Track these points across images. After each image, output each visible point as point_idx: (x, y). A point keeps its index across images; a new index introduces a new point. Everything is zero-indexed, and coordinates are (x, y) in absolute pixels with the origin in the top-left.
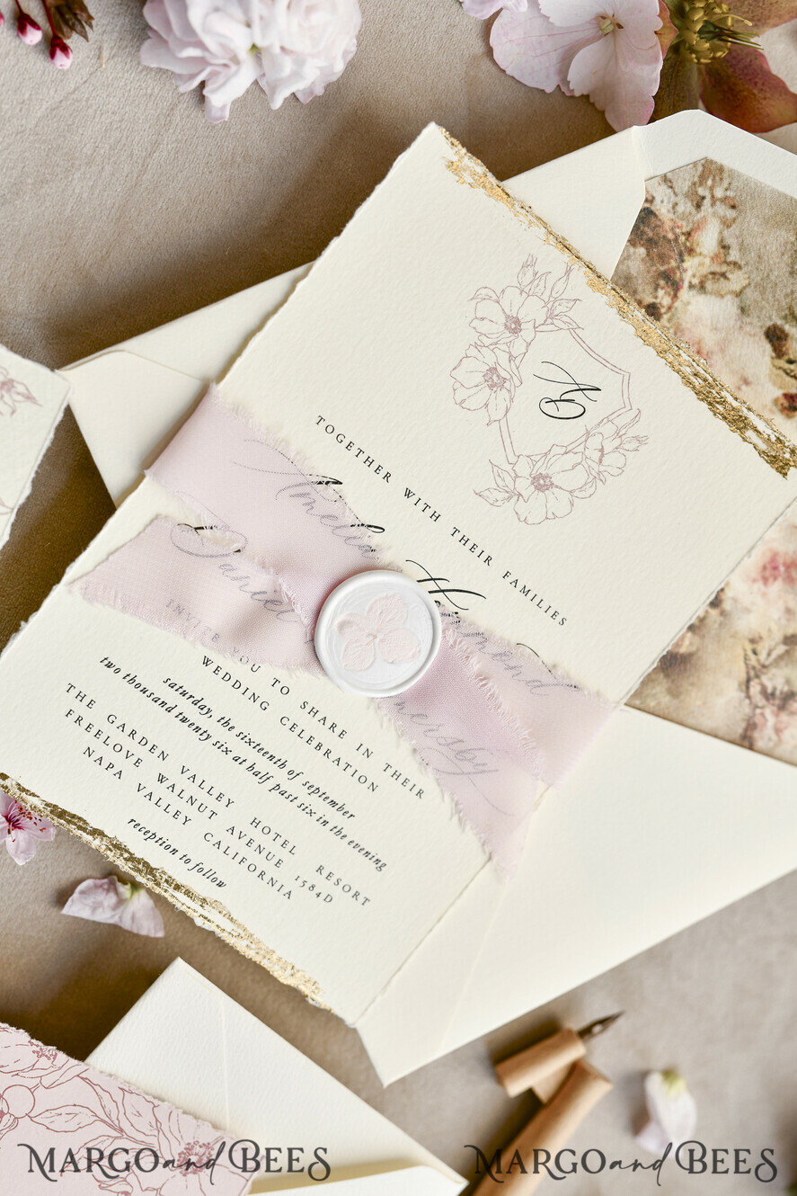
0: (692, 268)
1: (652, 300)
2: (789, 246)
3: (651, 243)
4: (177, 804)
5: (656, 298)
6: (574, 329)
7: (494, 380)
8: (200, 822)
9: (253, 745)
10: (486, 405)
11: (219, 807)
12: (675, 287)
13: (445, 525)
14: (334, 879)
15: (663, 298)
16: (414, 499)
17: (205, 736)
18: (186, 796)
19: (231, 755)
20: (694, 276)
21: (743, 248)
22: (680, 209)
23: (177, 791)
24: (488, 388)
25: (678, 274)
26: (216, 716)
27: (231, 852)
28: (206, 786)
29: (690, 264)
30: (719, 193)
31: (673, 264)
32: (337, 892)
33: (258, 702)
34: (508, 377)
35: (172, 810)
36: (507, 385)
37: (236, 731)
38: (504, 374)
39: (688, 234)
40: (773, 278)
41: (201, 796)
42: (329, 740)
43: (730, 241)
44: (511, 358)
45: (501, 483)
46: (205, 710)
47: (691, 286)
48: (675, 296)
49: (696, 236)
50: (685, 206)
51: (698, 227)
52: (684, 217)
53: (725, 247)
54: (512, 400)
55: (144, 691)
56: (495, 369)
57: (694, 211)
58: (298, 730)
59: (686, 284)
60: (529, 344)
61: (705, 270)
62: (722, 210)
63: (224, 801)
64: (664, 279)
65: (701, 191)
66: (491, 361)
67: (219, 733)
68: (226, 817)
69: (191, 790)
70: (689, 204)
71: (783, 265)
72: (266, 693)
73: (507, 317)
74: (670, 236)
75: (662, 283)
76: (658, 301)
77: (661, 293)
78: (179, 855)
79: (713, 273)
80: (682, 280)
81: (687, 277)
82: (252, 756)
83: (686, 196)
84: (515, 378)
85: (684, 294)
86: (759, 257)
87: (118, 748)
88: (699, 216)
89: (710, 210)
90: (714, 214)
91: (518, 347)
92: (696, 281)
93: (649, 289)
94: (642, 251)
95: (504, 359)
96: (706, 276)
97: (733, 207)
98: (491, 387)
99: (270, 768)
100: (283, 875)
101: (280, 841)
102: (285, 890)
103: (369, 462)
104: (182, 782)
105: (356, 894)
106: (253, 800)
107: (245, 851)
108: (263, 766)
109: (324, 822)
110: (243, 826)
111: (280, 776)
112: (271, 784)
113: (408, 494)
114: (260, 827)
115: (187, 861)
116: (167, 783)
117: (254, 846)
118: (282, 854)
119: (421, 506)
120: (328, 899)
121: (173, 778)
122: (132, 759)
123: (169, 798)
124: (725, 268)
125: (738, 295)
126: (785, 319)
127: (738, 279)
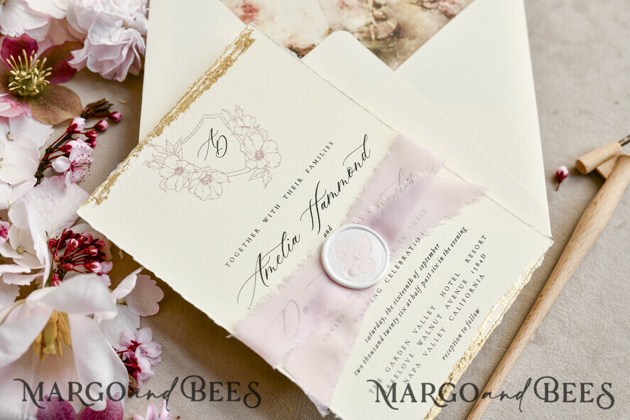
4: (434, 334)
6: (181, 142)
7: (207, 180)
8: (443, 322)
9: (401, 296)
10: (220, 183)
11: (435, 313)
13: (282, 202)
14: (472, 254)
16: (268, 218)
17: (396, 321)
18: (429, 330)
19: (406, 307)
23: (426, 335)
24: (212, 183)
26: (385, 315)
27: (460, 306)
28: (424, 320)
32: (479, 252)
33: (377, 293)
34: (205, 173)
35: (437, 337)
36: (209, 173)
37: (393, 305)
38: (204, 175)
41: (429, 322)
44: (196, 172)
45: (260, 175)
46: (382, 321)
54: (217, 171)
55: (372, 353)
56: (201, 179)
58: (392, 273)
60: (189, 163)
63: (431, 310)
66: (197, 182)
67: (394, 314)
69: (426, 327)
73: (175, 174)
78: (462, 333)
82: (406, 297)
84: (206, 170)
87: (404, 366)
91: (190, 168)
95: (196, 175)
98: (211, 181)
99: (413, 286)
100: (471, 279)
101: (452, 281)
102: (480, 279)
103: (249, 240)
104: (422, 332)
105: (480, 242)
106: (431, 295)
107: (459, 299)
108: (411, 290)
109: (442, 259)
110: (445, 300)
111: (417, 282)
112: (421, 287)
113: (266, 220)
114: (445, 292)
115: (465, 329)
116: (423, 340)
117: (455, 295)
118: (459, 280)
119: (272, 214)
120: (483, 256)
121: (419, 337)
122: (410, 358)
123: (431, 339)
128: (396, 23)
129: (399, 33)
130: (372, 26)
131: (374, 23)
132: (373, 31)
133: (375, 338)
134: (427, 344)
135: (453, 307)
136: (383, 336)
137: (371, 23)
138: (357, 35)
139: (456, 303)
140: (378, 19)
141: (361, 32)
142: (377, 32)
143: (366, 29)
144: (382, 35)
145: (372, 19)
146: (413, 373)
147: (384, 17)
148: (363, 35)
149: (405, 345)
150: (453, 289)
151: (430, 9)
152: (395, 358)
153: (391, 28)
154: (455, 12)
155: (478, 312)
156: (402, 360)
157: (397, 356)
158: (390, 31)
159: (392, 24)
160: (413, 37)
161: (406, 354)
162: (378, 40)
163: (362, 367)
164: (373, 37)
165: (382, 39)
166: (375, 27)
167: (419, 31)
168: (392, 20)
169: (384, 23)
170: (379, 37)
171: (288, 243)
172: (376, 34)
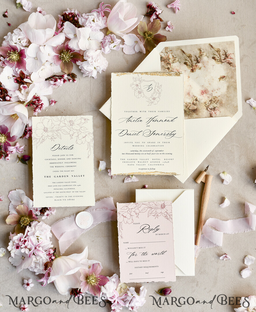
0: (171, 61)
3: (164, 61)
4: (142, 164)
6: (144, 80)
8: (146, 163)
10: (141, 96)
11: (147, 160)
12: (170, 64)
13: (147, 112)
14: (167, 159)
15: (169, 66)
17: (139, 154)
19: (144, 154)
21: (175, 55)
22: (165, 55)
23: (141, 162)
26: (139, 151)
28: (144, 159)
29: (170, 60)
30: (169, 50)
31: (168, 61)
33: (142, 146)
34: (141, 91)
40: (181, 56)
41: (144, 161)
42: (154, 144)
43: (173, 55)
44: (140, 89)
45: (150, 102)
46: (137, 151)
47: (172, 63)
48: (170, 65)
49: (169, 57)
50: (166, 54)
51: (169, 56)
52: (166, 55)
53: (173, 56)
55: (129, 154)
58: (149, 146)
60: (140, 86)
61: (172, 60)
62: (170, 52)
64: (168, 64)
65: (167, 51)
66: (138, 91)
67: (141, 152)
68: (149, 161)
69: (143, 161)
72: (143, 144)
73: (136, 85)
74: (166, 58)
77: (168, 66)
78: (147, 169)
81: (171, 62)
82: (147, 152)
83: (165, 53)
85: (171, 64)
86: (178, 55)
88: (168, 54)
92: (172, 62)
93: (166, 66)
94: (163, 62)
98: (140, 94)
99: (150, 152)
100: (161, 163)
101: (157, 159)
102: (162, 165)
103: (133, 112)
104: (141, 161)
105: (171, 159)
106: (151, 157)
107: (154, 164)
108: (149, 152)
109: (161, 154)
110: (152, 161)
111: (152, 152)
112: (151, 154)
113: (140, 112)
114: (154, 159)
115: (149, 169)
117: (155, 162)
118: (158, 161)
120: (168, 162)
121: (140, 161)
122: (134, 162)
123: (141, 164)
124: (175, 59)
125: (178, 61)
126: (185, 60)
127: (177, 59)
128: (197, 108)
129: (195, 111)
133: (133, 152)
134: (139, 163)
135: (151, 163)
136: (134, 154)
137: (191, 103)
138: (184, 104)
139: (153, 163)
140: (193, 104)
141: (186, 104)
143: (188, 104)
144: (190, 108)
145: (192, 102)
146: (131, 165)
147: (195, 104)
148: (186, 105)
149: (136, 159)
150: (156, 161)
151: (208, 111)
152: (131, 159)
154: (213, 116)
155: (155, 169)
156: (132, 161)
157: (132, 159)
158: (193, 109)
159: (195, 107)
160: (197, 115)
161: (134, 161)
162: (188, 109)
163: (125, 154)
164: (188, 107)
165: (190, 109)
166: (191, 105)
167: (200, 114)
168: (196, 106)
170: (189, 108)
171: (139, 120)
172: (189, 107)
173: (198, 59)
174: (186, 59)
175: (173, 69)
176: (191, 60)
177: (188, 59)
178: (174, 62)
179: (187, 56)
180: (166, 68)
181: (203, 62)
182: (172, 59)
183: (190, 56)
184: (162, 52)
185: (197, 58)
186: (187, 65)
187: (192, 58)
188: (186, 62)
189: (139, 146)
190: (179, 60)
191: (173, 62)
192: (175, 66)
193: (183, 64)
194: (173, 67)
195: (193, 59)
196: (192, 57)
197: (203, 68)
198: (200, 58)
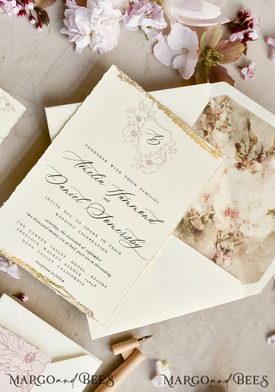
0: (218, 124)
1: (206, 129)
2: (245, 122)
3: (208, 114)
4: (50, 257)
5: (207, 129)
6: (155, 120)
7: (134, 134)
8: (56, 262)
9: (71, 239)
10: (132, 141)
11: (62, 257)
12: (213, 128)
13: (123, 175)
14: (96, 280)
15: (209, 130)
16: (114, 167)
17: (57, 236)
18: (52, 254)
19: (65, 242)
20: (218, 126)
21: (232, 120)
22: (217, 107)
23: (50, 252)
24: (132, 137)
25: (214, 124)
26: (60, 231)
27: (66, 271)
28: (58, 251)
29: (218, 122)
30: (228, 105)
31: (213, 121)
32: (97, 284)
33: (72, 226)
34: (138, 133)
35: (48, 258)
36: (138, 135)
37: (66, 235)
38: (137, 132)
39: (218, 114)
40: (239, 130)
41: (56, 254)
42: (93, 237)
43: (229, 118)
44: (138, 128)
45: (138, 163)
46: (57, 229)
47: (217, 128)
48: (212, 130)
49: (220, 115)
50: (219, 107)
51: (221, 113)
52: (218, 109)
53: (228, 120)
54: (139, 139)
55: (39, 223)
56: (134, 131)
57: (221, 108)
58: (84, 235)
59: (216, 128)
60: (143, 124)
61: (221, 125)
62: (228, 109)
64: (210, 125)
65: (224, 104)
66: (133, 129)
67: (61, 235)
68: (64, 261)
69: (54, 252)
70: (220, 106)
71: (242, 127)
72: (75, 224)
73: (137, 117)
74: (213, 114)
75: (209, 125)
76: (208, 130)
77: (209, 128)
78: (50, 272)
79: (223, 126)
80: (215, 126)
81: (216, 126)
82: (71, 242)
83: (220, 104)
84: (140, 134)
85: (215, 130)
86: (236, 124)
88: (222, 110)
89: (225, 109)
90: (226, 110)
91: (140, 125)
92: (218, 127)
93: (206, 126)
94: (205, 116)
95: (136, 128)
96: (221, 127)
97: (231, 109)
98: (133, 136)
99: (76, 246)
100: (80, 278)
101: (80, 268)
102: (82, 283)
103: (100, 157)
104: (51, 250)
105: (103, 284)
106: (72, 255)
107: (70, 271)
108: (74, 245)
109: (93, 263)
110: (69, 263)
111: (79, 248)
112: (76, 251)
113: (112, 166)
114: (74, 264)
115: (53, 274)
116: (47, 250)
117: (72, 269)
118: (81, 272)
119: (116, 169)
120: (95, 286)
121: (49, 249)
122: (36, 243)
123: (47, 255)
124: (226, 125)
125: (229, 133)
126: (241, 141)
127: (229, 129)
128: (203, 229)
129: (197, 232)
130: (198, 216)
131: (200, 217)
132: (195, 217)
133: (48, 225)
134: (45, 252)
135: (65, 268)
136: (48, 229)
137: (199, 215)
138: (190, 209)
139: (68, 269)
140: (202, 218)
141: (192, 210)
142: (195, 220)
143: (195, 213)
144: (193, 223)
145: (202, 215)
146: (29, 244)
147: (205, 221)
148: (191, 212)
149: (43, 241)
150: (76, 268)
151: (216, 248)
152: (36, 235)
153: (199, 227)
154: (218, 263)
155: (63, 281)
156: (36, 239)
157: (38, 236)
158: (197, 227)
159: (201, 227)
160: (196, 241)
161: (39, 241)
162: (190, 221)
163: (31, 217)
164: (191, 218)
165: (191, 224)
166: (197, 218)
167: (201, 244)
168: (204, 227)
169: (201, 223)
170: (191, 221)
171: (100, 178)
172: (193, 219)
173: (263, 156)
174: (244, 140)
175: (212, 139)
176: (251, 147)
177: (248, 143)
178: (222, 129)
179: (250, 138)
180: (203, 129)
181: (267, 166)
182: (222, 122)
183: (253, 141)
184: (214, 99)
185: (262, 152)
186: (238, 151)
187: (254, 146)
188: (241, 144)
189: (66, 221)
190: (232, 133)
191: (220, 129)
192: (219, 136)
193: (233, 143)
194: (214, 138)
195: (255, 148)
196: (255, 143)
197: (258, 175)
198: (267, 155)
